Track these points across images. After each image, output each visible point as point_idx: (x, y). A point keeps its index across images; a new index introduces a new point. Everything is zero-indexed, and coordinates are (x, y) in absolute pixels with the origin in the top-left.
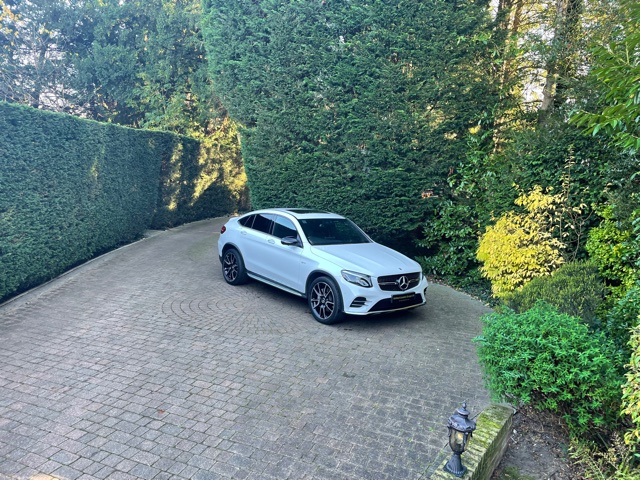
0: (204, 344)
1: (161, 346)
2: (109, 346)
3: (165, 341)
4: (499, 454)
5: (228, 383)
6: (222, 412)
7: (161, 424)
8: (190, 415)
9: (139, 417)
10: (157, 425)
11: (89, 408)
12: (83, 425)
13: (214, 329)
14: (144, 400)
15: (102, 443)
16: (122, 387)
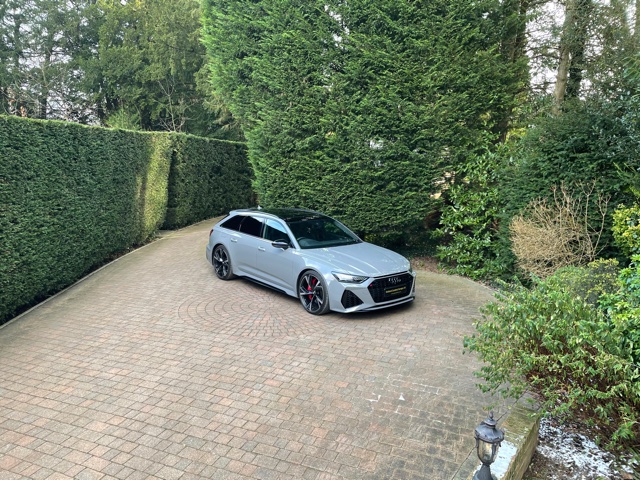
0: (222, 350)
1: (180, 353)
2: (129, 355)
3: (183, 348)
5: (247, 390)
6: (244, 422)
7: (183, 436)
8: (212, 427)
9: (161, 430)
10: (178, 438)
11: (112, 422)
12: (107, 440)
13: (231, 333)
14: (164, 412)
15: (125, 459)
16: (142, 399)
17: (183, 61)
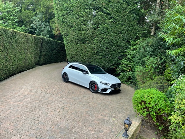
0: (52, 99)
1: (39, 99)
2: (23, 99)
3: (41, 98)
4: (138, 132)
5: (59, 110)
8: (48, 119)
9: (32, 119)
10: (37, 122)
11: (17, 116)
12: (15, 121)
13: (55, 94)
14: (33, 115)
15: (20, 127)
16: (27, 111)
17: (47, 17)
